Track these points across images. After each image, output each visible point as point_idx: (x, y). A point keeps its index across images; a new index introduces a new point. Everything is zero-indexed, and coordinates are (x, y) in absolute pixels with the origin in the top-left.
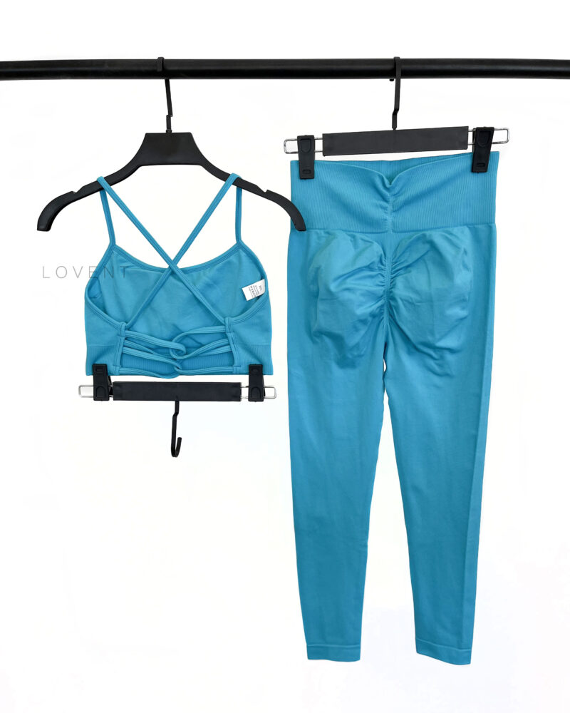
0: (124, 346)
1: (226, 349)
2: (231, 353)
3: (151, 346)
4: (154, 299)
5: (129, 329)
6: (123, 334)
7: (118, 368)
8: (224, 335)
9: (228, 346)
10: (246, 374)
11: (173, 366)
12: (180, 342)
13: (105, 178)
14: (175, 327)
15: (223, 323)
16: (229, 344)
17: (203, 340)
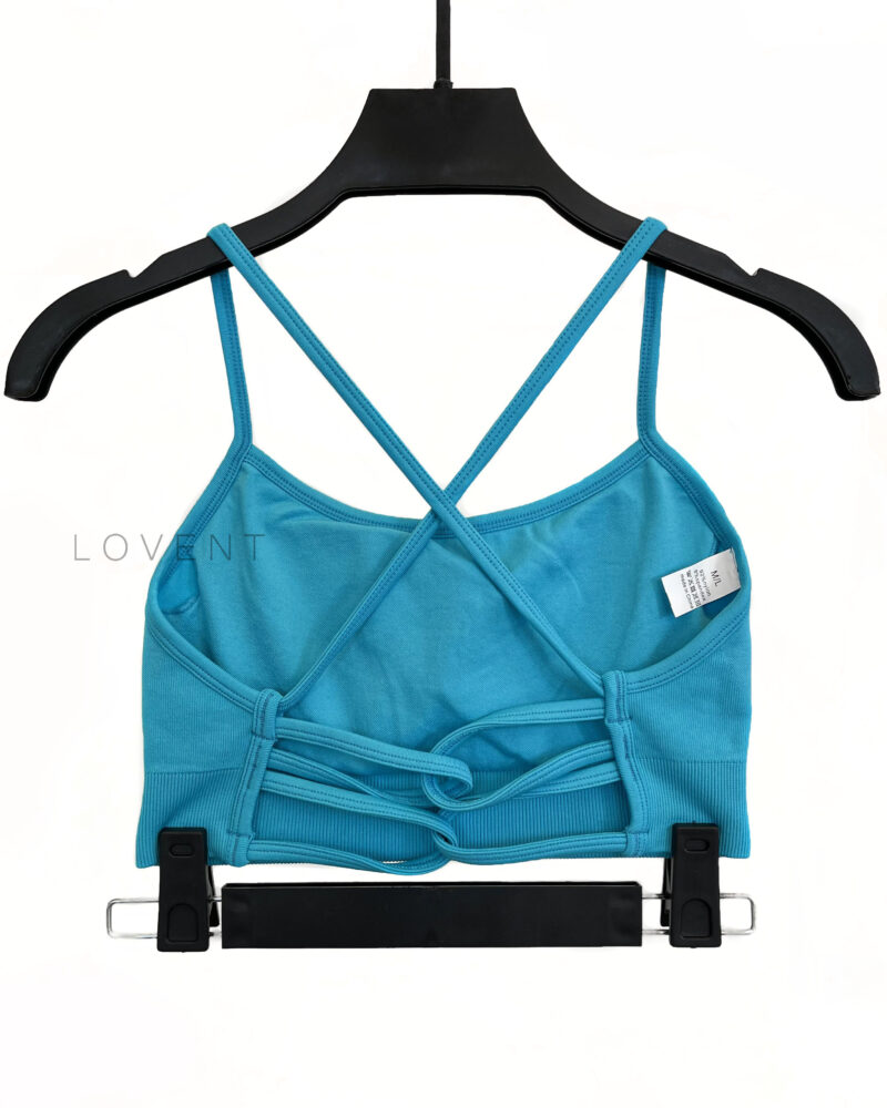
0: (268, 769)
1: (605, 775)
2: (619, 788)
3: (359, 768)
4: (376, 616)
5: (286, 715)
6: (270, 730)
7: (244, 841)
8: (598, 730)
9: (610, 766)
10: (658, 855)
11: (427, 831)
12: (453, 754)
13: (234, 228)
14: (444, 703)
15: (600, 690)
16: (613, 759)
17: (529, 747)
